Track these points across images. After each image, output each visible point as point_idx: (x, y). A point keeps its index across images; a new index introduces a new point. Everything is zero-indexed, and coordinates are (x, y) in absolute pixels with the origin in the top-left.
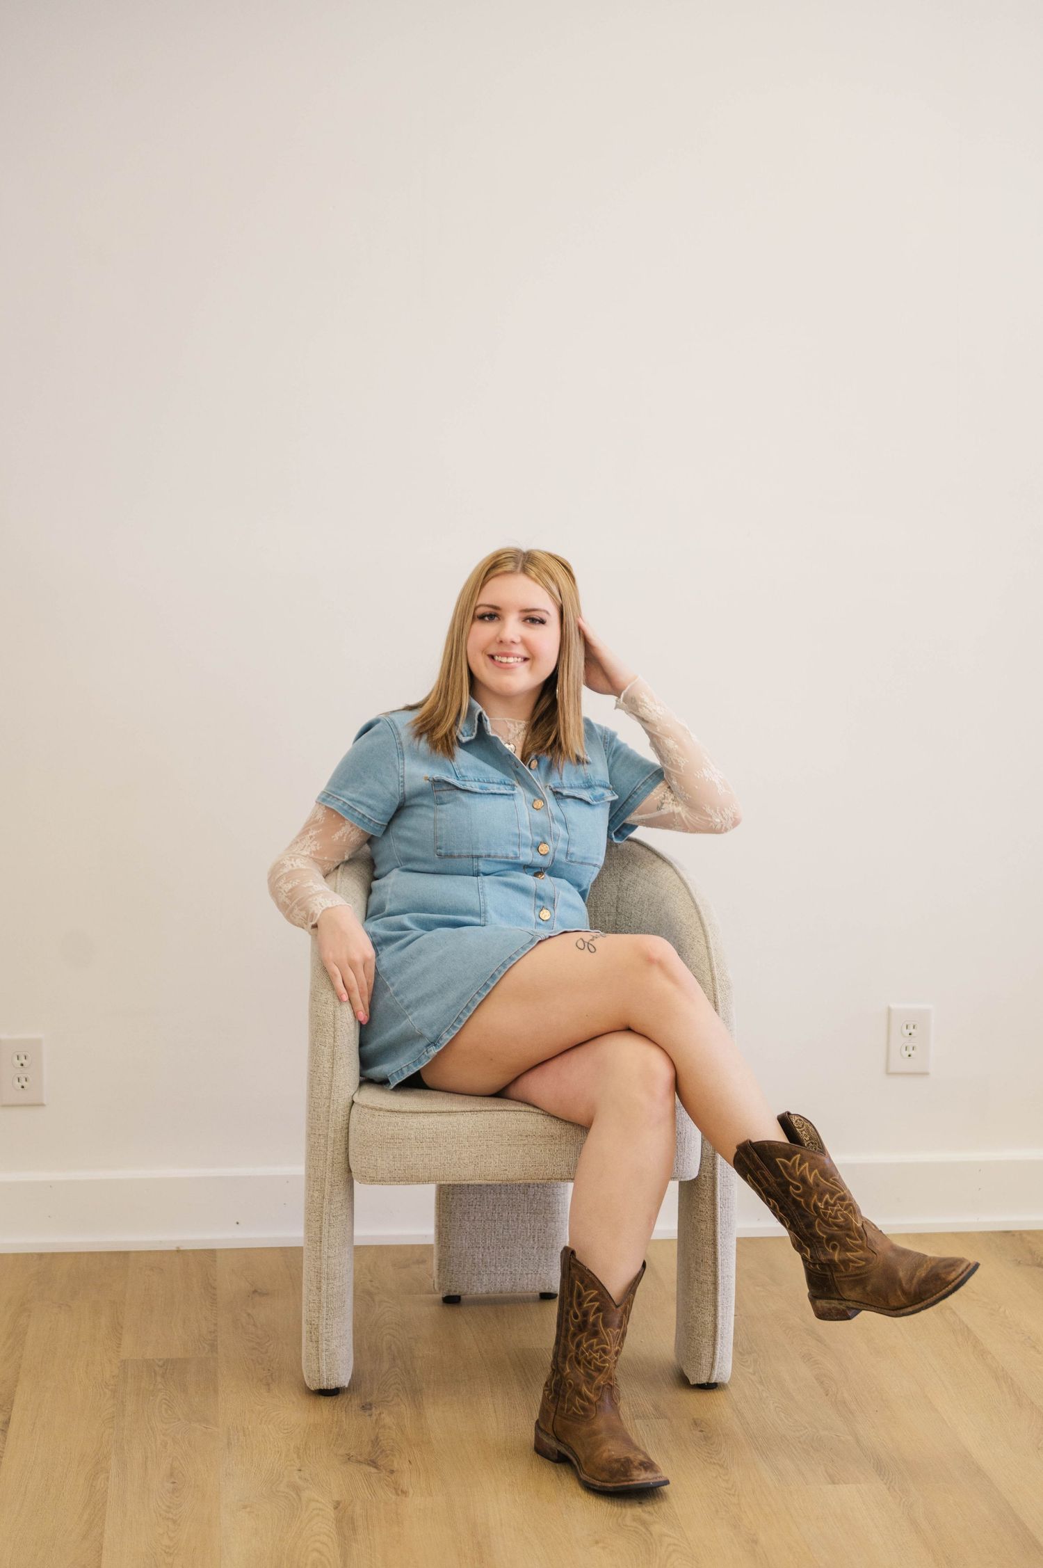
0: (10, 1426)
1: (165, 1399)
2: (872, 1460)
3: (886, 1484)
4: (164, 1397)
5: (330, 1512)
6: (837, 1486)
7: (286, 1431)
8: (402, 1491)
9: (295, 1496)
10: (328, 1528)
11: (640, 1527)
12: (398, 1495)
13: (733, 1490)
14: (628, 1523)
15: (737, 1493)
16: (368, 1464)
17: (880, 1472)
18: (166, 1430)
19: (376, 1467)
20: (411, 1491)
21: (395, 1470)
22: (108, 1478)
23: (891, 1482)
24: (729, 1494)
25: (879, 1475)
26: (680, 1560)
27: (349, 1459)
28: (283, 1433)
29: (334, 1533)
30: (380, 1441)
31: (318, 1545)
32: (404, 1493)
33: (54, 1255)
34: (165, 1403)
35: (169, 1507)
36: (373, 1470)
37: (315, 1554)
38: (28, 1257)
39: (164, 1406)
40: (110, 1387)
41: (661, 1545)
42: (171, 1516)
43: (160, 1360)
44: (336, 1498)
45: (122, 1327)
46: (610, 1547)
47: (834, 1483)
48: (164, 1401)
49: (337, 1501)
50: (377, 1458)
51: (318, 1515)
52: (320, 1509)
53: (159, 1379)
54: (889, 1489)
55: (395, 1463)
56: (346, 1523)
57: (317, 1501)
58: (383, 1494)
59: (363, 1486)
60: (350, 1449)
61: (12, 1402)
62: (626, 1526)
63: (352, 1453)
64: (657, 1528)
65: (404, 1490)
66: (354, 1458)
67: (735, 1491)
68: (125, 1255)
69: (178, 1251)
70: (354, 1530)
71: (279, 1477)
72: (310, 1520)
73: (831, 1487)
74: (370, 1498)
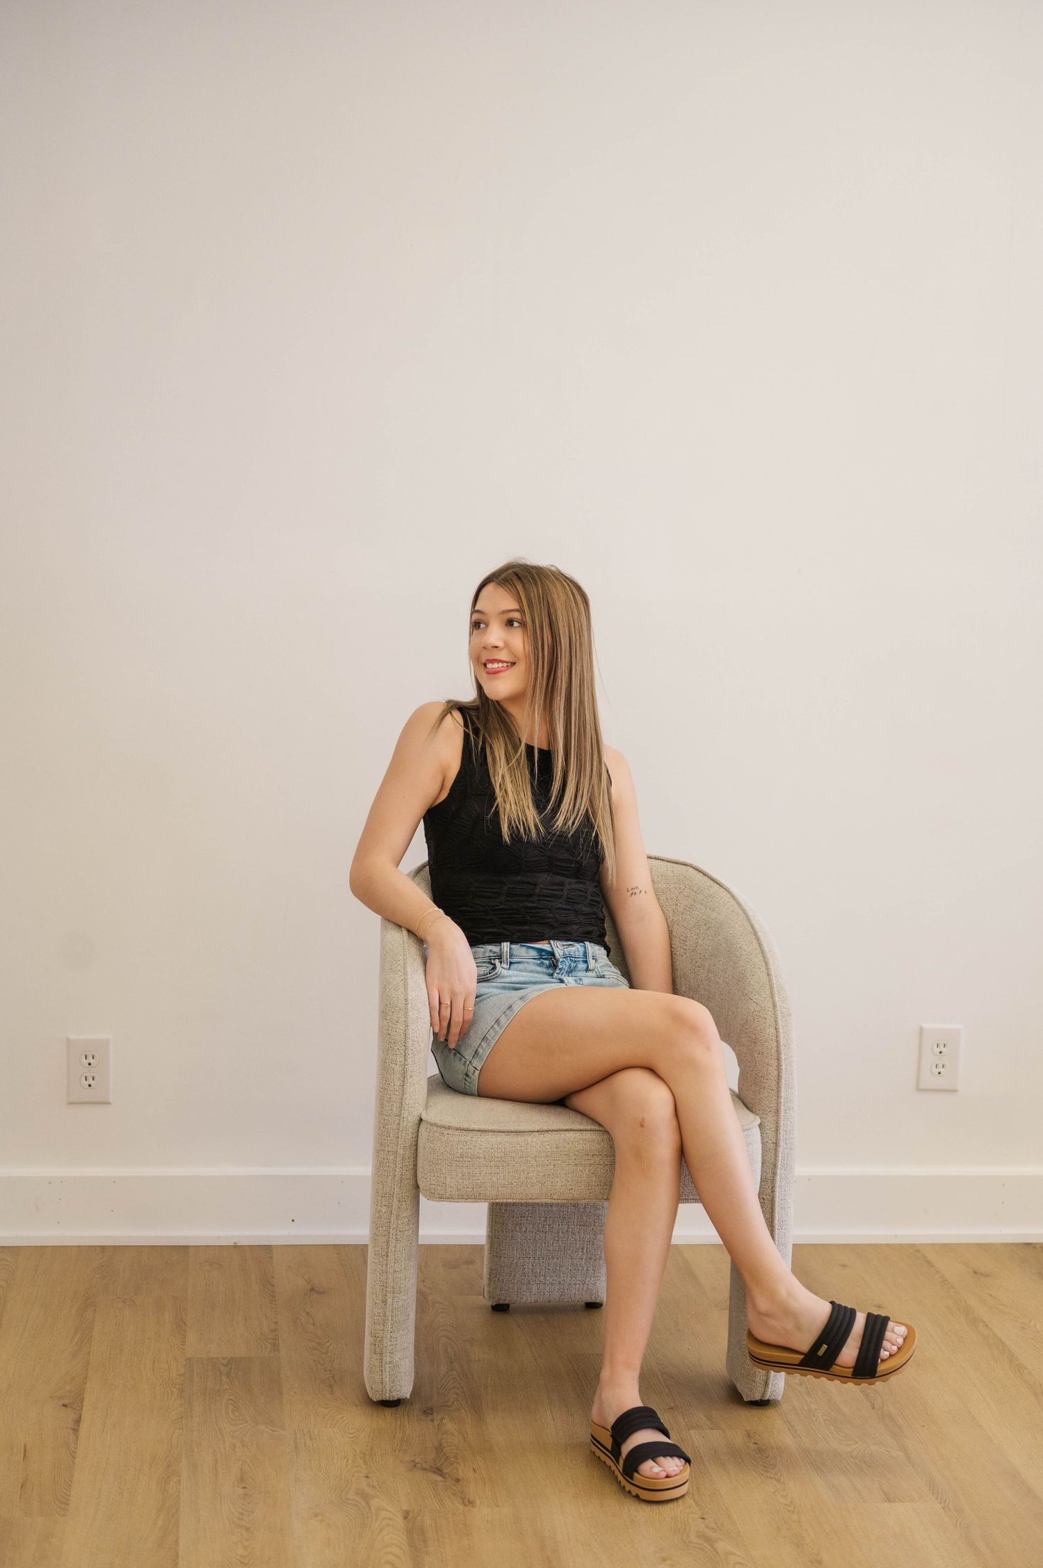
0: (82, 1424)
1: (231, 1400)
3: (940, 1503)
4: (231, 1397)
5: (400, 1522)
6: (893, 1504)
7: (350, 1436)
8: (469, 1501)
9: (364, 1503)
10: (399, 1539)
11: (705, 1544)
12: (465, 1505)
13: (792, 1507)
14: (693, 1540)
15: (796, 1509)
16: (434, 1472)
17: (933, 1490)
18: (234, 1432)
19: (442, 1475)
20: (478, 1502)
21: (460, 1478)
22: (180, 1481)
23: (945, 1502)
24: (789, 1511)
25: (933, 1494)
27: (414, 1466)
28: (348, 1437)
29: (406, 1546)
30: (444, 1447)
31: (390, 1557)
32: (471, 1503)
33: (115, 1249)
34: (231, 1404)
35: (241, 1514)
36: (440, 1478)
38: (91, 1250)
39: (231, 1407)
40: (177, 1386)
41: (728, 1564)
42: (243, 1523)
43: (224, 1358)
44: (405, 1507)
45: (185, 1324)
47: (890, 1501)
48: (230, 1401)
49: (406, 1511)
50: (442, 1465)
51: (388, 1525)
52: (390, 1519)
53: (224, 1378)
54: (944, 1508)
55: (460, 1472)
56: (416, 1534)
57: (387, 1510)
58: (450, 1503)
59: (429, 1495)
60: (415, 1455)
61: (83, 1400)
62: (691, 1542)
63: (417, 1460)
64: (721, 1546)
65: (471, 1500)
66: (419, 1465)
67: (794, 1508)
68: (184, 1249)
69: (235, 1247)
70: (425, 1541)
71: (347, 1484)
72: (381, 1531)
73: (886, 1505)
74: (438, 1508)
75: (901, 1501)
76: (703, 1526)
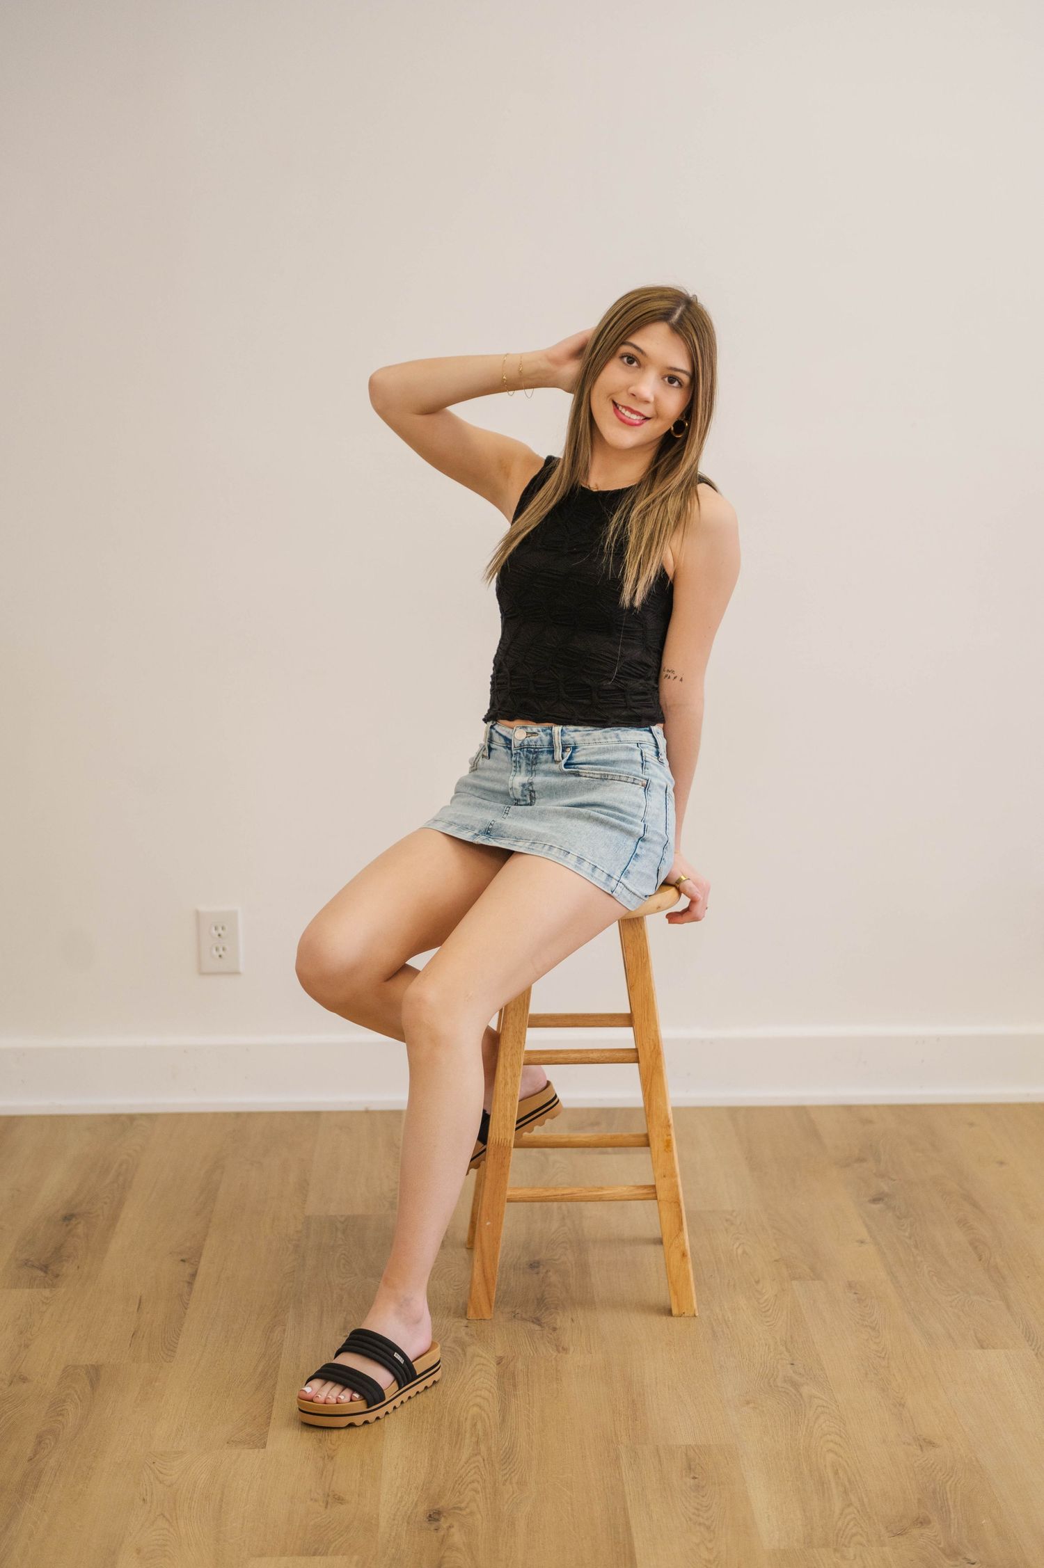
0: (197, 1279)
1: (345, 1254)
2: (1021, 1327)
3: (1033, 1350)
4: (344, 1252)
5: (493, 1367)
6: (986, 1351)
7: (456, 1288)
8: (563, 1348)
9: (460, 1351)
10: (490, 1383)
11: (791, 1388)
12: (559, 1352)
14: (779, 1384)
15: (887, 1356)
16: (533, 1322)
17: (1029, 1338)
18: (343, 1284)
19: (540, 1325)
20: (571, 1348)
21: (557, 1327)
22: (284, 1330)
23: (1039, 1348)
24: (880, 1357)
25: (1028, 1341)
26: (827, 1422)
27: (515, 1316)
28: (454, 1289)
29: (496, 1389)
30: (546, 1298)
31: (478, 1400)
32: (565, 1350)
33: (250, 1115)
34: (344, 1259)
36: (537, 1328)
37: (476, 1409)
38: (226, 1115)
39: (343, 1261)
40: (294, 1242)
41: (811, 1407)
43: (342, 1216)
44: (500, 1353)
45: (308, 1185)
46: (760, 1408)
47: (982, 1347)
48: (343, 1256)
49: (500, 1357)
50: (542, 1315)
51: (481, 1370)
52: (483, 1364)
53: (340, 1235)
54: (1036, 1354)
55: (558, 1321)
56: (507, 1376)
57: (481, 1357)
58: (544, 1351)
59: (526, 1343)
60: (516, 1306)
61: (201, 1255)
62: (777, 1386)
63: (518, 1311)
64: (805, 1390)
65: (565, 1347)
66: (519, 1315)
67: (885, 1354)
68: (316, 1115)
69: (367, 1112)
70: (515, 1386)
71: (447, 1333)
72: (473, 1376)
73: (979, 1351)
74: (532, 1354)
75: (994, 1348)
76: (792, 1372)
